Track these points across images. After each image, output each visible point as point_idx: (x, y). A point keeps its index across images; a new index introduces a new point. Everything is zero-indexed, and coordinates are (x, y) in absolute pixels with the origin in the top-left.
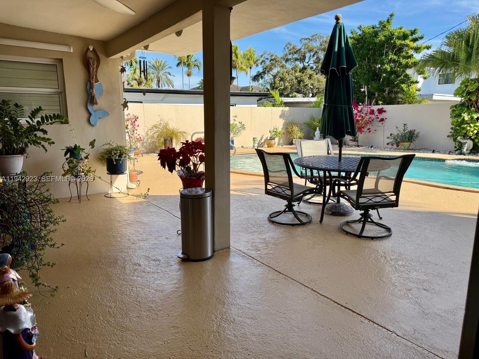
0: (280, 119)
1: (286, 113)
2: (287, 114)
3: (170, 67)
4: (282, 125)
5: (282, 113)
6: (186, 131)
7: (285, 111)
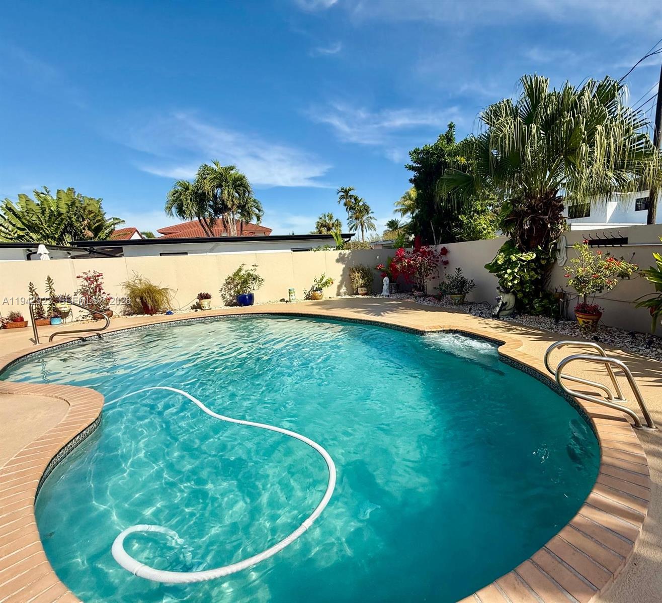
0: (337, 264)
1: (346, 256)
2: (348, 257)
3: (372, 212)
4: (342, 270)
5: (339, 256)
6: (167, 287)
7: (345, 254)
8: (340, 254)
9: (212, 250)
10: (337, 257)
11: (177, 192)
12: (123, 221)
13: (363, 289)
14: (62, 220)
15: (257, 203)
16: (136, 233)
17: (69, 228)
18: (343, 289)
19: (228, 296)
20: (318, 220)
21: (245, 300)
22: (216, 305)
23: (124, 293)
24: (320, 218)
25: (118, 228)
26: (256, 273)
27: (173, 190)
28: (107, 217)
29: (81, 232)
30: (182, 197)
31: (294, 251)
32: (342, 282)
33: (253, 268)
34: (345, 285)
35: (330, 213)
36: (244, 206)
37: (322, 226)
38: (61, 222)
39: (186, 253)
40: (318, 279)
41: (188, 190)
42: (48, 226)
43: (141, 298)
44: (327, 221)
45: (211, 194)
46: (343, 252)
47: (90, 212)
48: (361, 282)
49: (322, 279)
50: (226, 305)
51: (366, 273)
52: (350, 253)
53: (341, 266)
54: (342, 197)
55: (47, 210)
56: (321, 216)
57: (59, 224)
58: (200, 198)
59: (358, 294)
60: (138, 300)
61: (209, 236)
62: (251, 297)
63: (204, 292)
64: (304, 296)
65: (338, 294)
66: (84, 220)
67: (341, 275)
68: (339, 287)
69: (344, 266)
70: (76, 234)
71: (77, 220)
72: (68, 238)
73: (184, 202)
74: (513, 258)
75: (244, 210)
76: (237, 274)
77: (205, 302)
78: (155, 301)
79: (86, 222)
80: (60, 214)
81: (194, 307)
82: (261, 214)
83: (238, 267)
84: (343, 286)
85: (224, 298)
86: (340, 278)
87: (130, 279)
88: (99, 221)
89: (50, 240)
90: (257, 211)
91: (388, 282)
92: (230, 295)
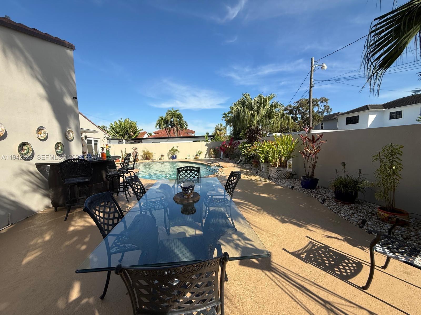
0: (205, 146)
4: (207, 149)
6: (153, 152)
7: (208, 143)
8: (207, 143)
9: (167, 141)
10: (205, 144)
11: (159, 120)
12: (143, 130)
13: (214, 156)
14: (125, 129)
15: (186, 123)
16: (146, 133)
17: (127, 133)
18: (207, 156)
19: (169, 156)
20: (216, 127)
21: (174, 157)
22: (166, 158)
23: (142, 154)
24: (217, 126)
25: (141, 132)
26: (177, 149)
27: (158, 120)
28: (138, 128)
29: (130, 134)
30: (161, 122)
31: (193, 142)
32: (207, 153)
33: (177, 147)
34: (208, 154)
35: (221, 123)
36: (181, 124)
37: (217, 129)
38: (125, 130)
39: (159, 142)
40: (198, 151)
41: (163, 119)
42: (121, 132)
43: (146, 155)
44: (220, 127)
45: (169, 121)
46: (207, 142)
47: (133, 127)
48: (213, 153)
49: (199, 152)
50: (169, 159)
51: (215, 150)
52: (210, 143)
53: (207, 147)
54: (224, 117)
55: (121, 126)
56: (217, 125)
57: (124, 131)
58: (166, 122)
59: (212, 158)
60: (145, 156)
61: (168, 136)
62: (176, 156)
63: (162, 154)
64: (193, 157)
65: (205, 157)
66: (131, 129)
67: (207, 151)
68: (206, 155)
69: (208, 147)
70: (128, 134)
71: (129, 130)
72: (126, 136)
73: (161, 124)
74: (244, 146)
75: (181, 125)
76: (172, 149)
77: (163, 157)
78: (149, 156)
79: (132, 130)
80: (125, 128)
81: (160, 159)
82: (187, 126)
83: (173, 147)
84: (207, 154)
85: (168, 157)
86: (206, 152)
87: (144, 149)
88: (136, 130)
89: (121, 136)
90: (186, 126)
91: (222, 153)
92: (170, 156)
